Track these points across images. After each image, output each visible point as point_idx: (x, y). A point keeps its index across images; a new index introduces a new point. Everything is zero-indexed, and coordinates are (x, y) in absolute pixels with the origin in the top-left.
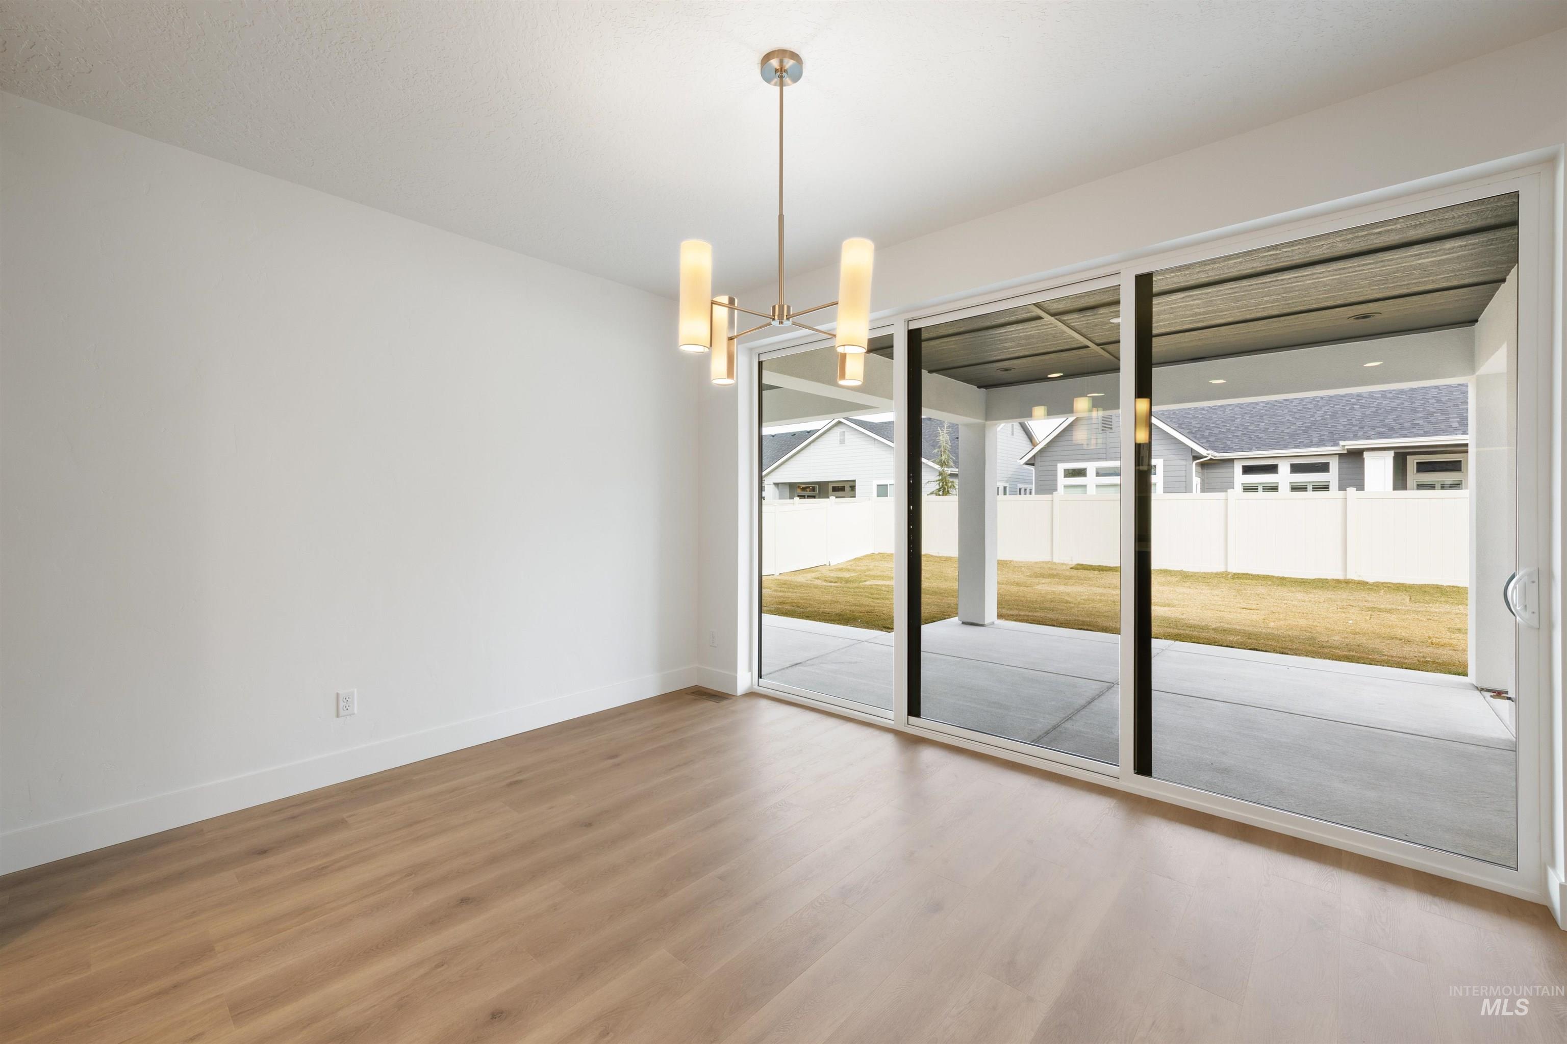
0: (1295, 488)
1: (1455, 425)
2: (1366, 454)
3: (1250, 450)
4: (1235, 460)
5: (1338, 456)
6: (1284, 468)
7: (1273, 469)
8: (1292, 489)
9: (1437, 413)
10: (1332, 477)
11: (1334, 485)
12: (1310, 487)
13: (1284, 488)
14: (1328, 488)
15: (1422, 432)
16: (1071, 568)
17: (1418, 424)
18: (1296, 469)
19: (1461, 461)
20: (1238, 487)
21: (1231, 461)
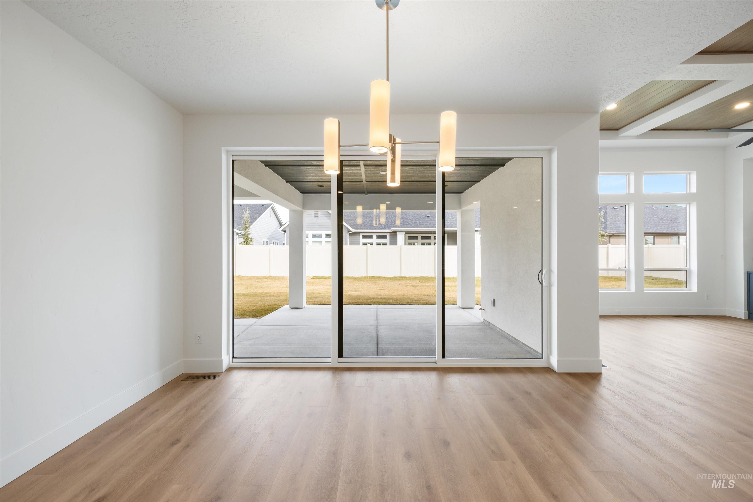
0: (378, 244)
1: (419, 224)
2: (398, 233)
3: (365, 229)
4: (360, 233)
5: (389, 233)
6: (375, 237)
7: (371, 237)
8: (377, 244)
9: (414, 220)
10: (387, 240)
11: (388, 243)
12: (382, 244)
13: (375, 244)
14: (387, 244)
15: (411, 226)
16: (312, 278)
17: (410, 224)
18: (379, 237)
19: (417, 236)
20: (361, 244)
21: (359, 233)
